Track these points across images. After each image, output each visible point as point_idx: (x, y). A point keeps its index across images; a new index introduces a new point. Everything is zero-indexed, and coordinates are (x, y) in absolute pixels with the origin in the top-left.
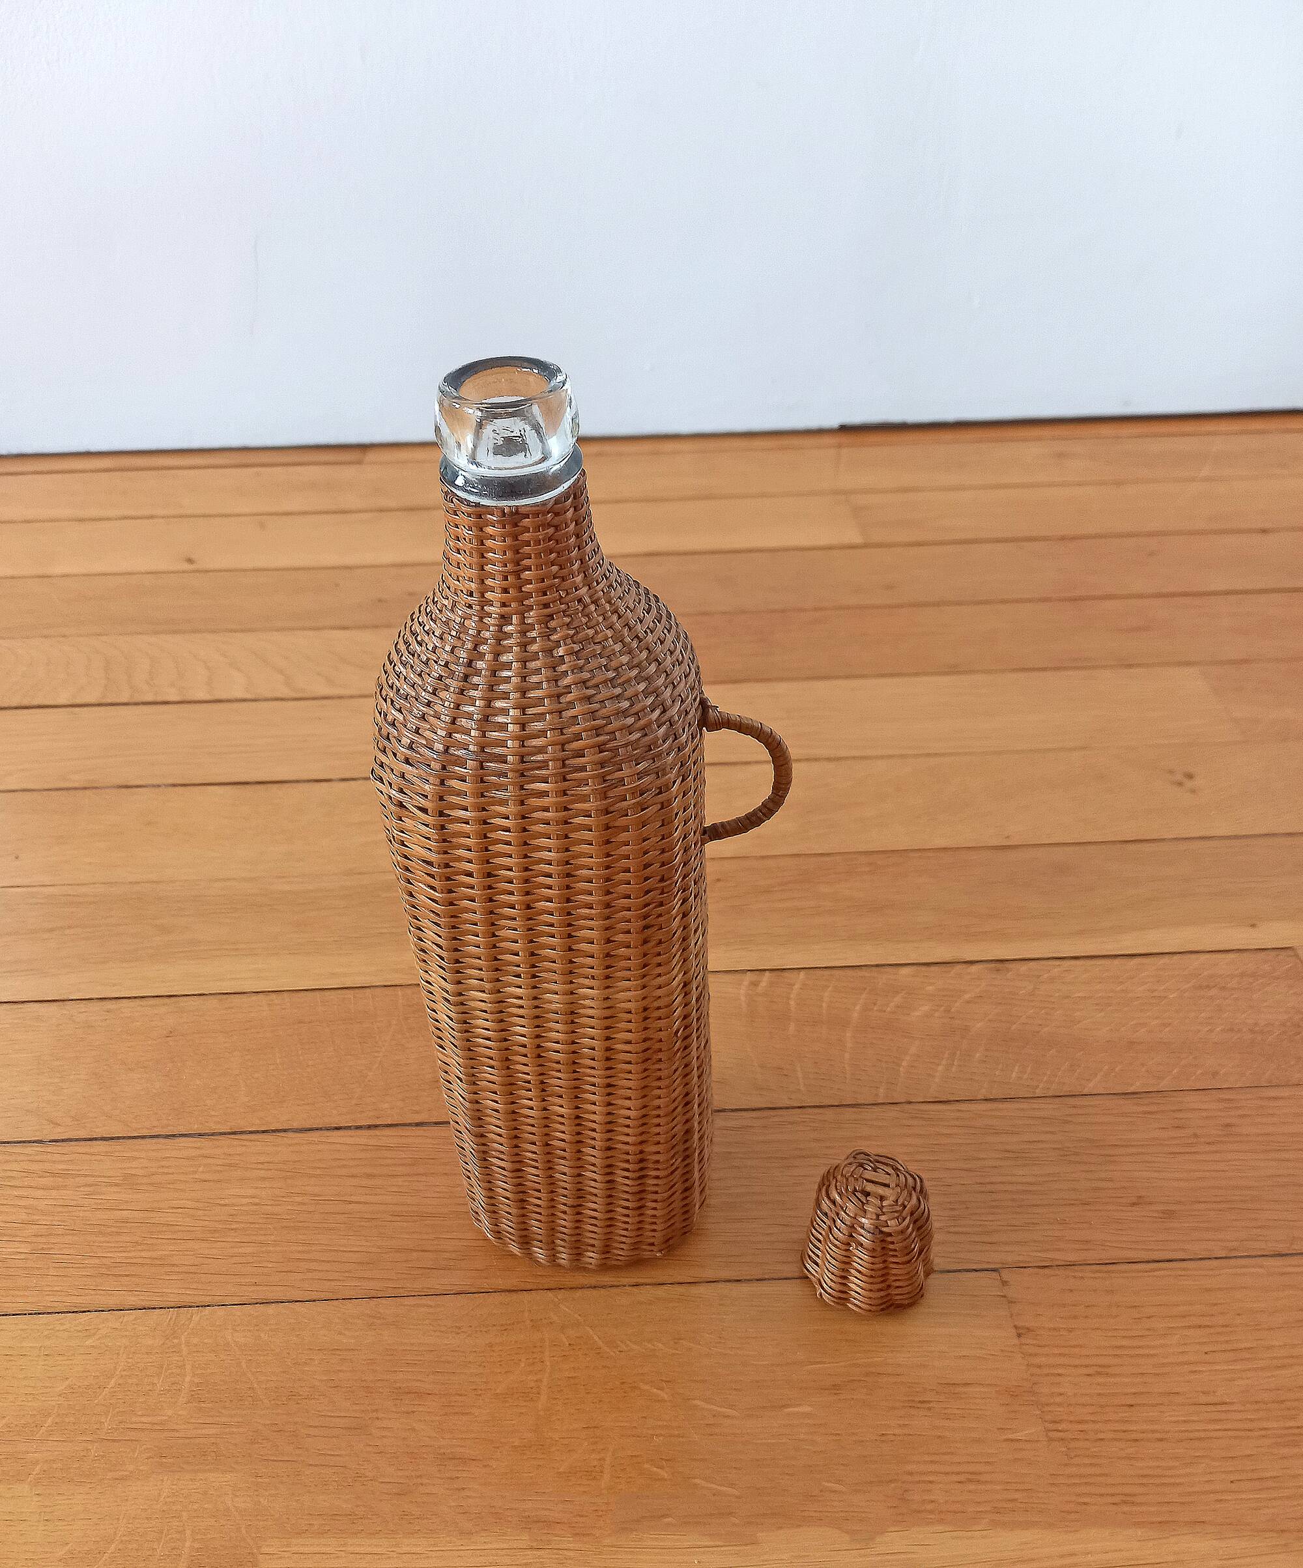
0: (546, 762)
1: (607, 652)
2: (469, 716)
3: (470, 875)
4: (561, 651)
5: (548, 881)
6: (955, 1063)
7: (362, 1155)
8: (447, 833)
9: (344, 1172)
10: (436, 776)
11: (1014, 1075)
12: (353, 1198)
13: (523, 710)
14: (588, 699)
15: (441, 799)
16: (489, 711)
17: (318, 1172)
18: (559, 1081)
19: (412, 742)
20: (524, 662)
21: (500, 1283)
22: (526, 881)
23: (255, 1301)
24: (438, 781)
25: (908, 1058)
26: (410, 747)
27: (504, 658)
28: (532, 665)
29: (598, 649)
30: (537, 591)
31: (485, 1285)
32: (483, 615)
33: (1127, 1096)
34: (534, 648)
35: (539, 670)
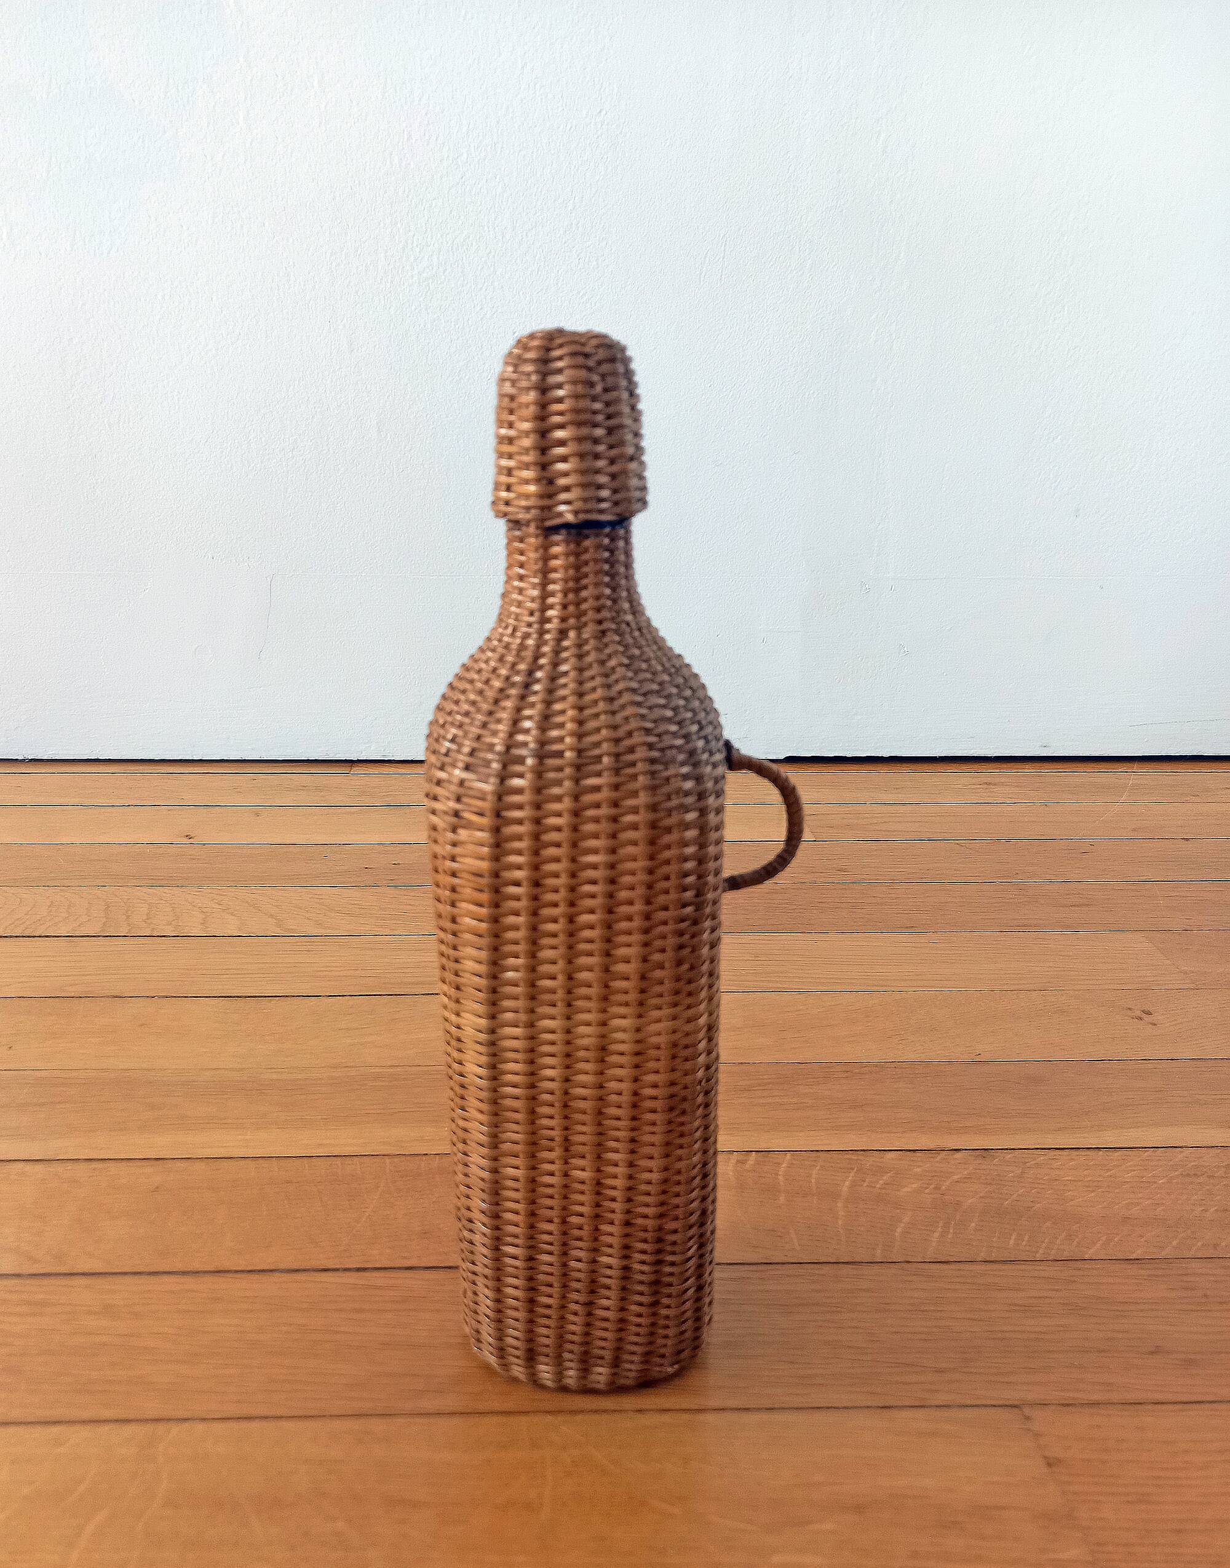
0: (600, 757)
2: (530, 718)
3: (519, 884)
4: (612, 663)
5: (593, 888)
6: (951, 1231)
7: (351, 1292)
8: (501, 836)
10: (497, 776)
11: (1011, 1242)
13: (581, 709)
14: (639, 704)
15: (500, 799)
16: (548, 713)
17: (306, 1306)
18: (583, 1136)
19: (473, 750)
20: (581, 670)
21: (497, 1405)
22: (572, 890)
24: (498, 781)
25: (902, 1225)
26: (471, 755)
28: (588, 674)
29: (644, 666)
30: (593, 609)
31: (480, 1407)
32: (542, 632)
33: (1129, 1262)
34: (589, 659)
35: (593, 678)
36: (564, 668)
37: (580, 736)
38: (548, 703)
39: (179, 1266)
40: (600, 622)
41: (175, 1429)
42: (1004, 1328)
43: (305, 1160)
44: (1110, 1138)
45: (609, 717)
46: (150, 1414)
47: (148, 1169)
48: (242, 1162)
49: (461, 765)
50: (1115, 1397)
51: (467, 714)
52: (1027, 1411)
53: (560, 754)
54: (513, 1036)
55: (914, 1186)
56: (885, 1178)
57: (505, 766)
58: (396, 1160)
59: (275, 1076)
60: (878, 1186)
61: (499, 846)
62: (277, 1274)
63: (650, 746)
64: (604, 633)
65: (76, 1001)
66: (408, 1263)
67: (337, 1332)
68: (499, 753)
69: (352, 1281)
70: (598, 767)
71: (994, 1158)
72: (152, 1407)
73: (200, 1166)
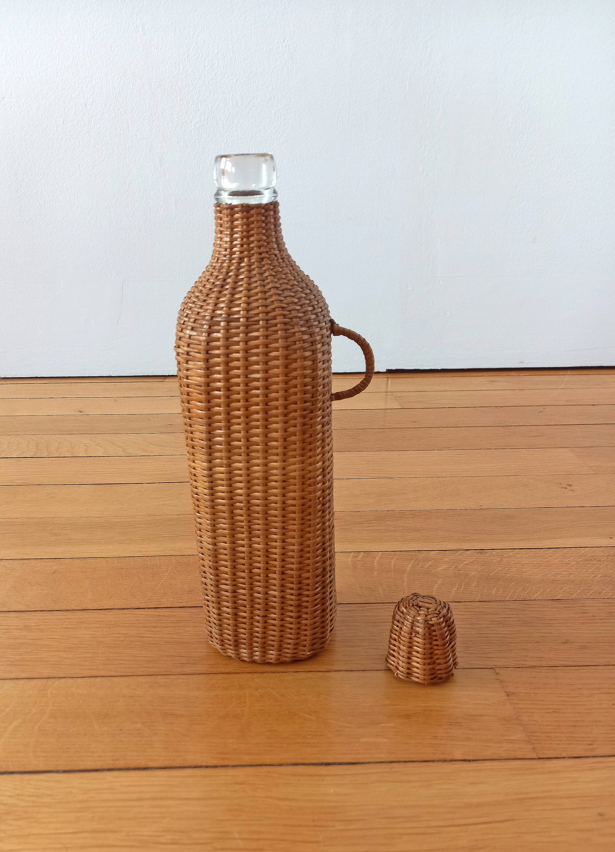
0: (258, 321)
2: (223, 302)
4: (266, 274)
7: (151, 619)
9: (141, 625)
11: (494, 592)
12: (146, 636)
13: (249, 297)
17: (128, 625)
18: (258, 526)
20: (250, 278)
21: (223, 670)
23: (90, 676)
25: (438, 585)
28: (253, 280)
29: (283, 276)
30: (257, 247)
31: (214, 670)
34: (254, 272)
35: (256, 281)
36: (241, 277)
37: (248, 311)
38: (233, 295)
40: (260, 254)
41: (57, 682)
45: (264, 301)
46: (45, 675)
47: (51, 562)
49: (190, 328)
50: (544, 663)
51: (194, 302)
52: (497, 670)
53: (238, 320)
57: (210, 327)
60: (426, 567)
61: (209, 369)
62: (114, 611)
63: (284, 316)
64: (262, 259)
68: (207, 320)
69: (152, 613)
70: (257, 326)
71: (487, 553)
72: (47, 672)
73: (78, 561)
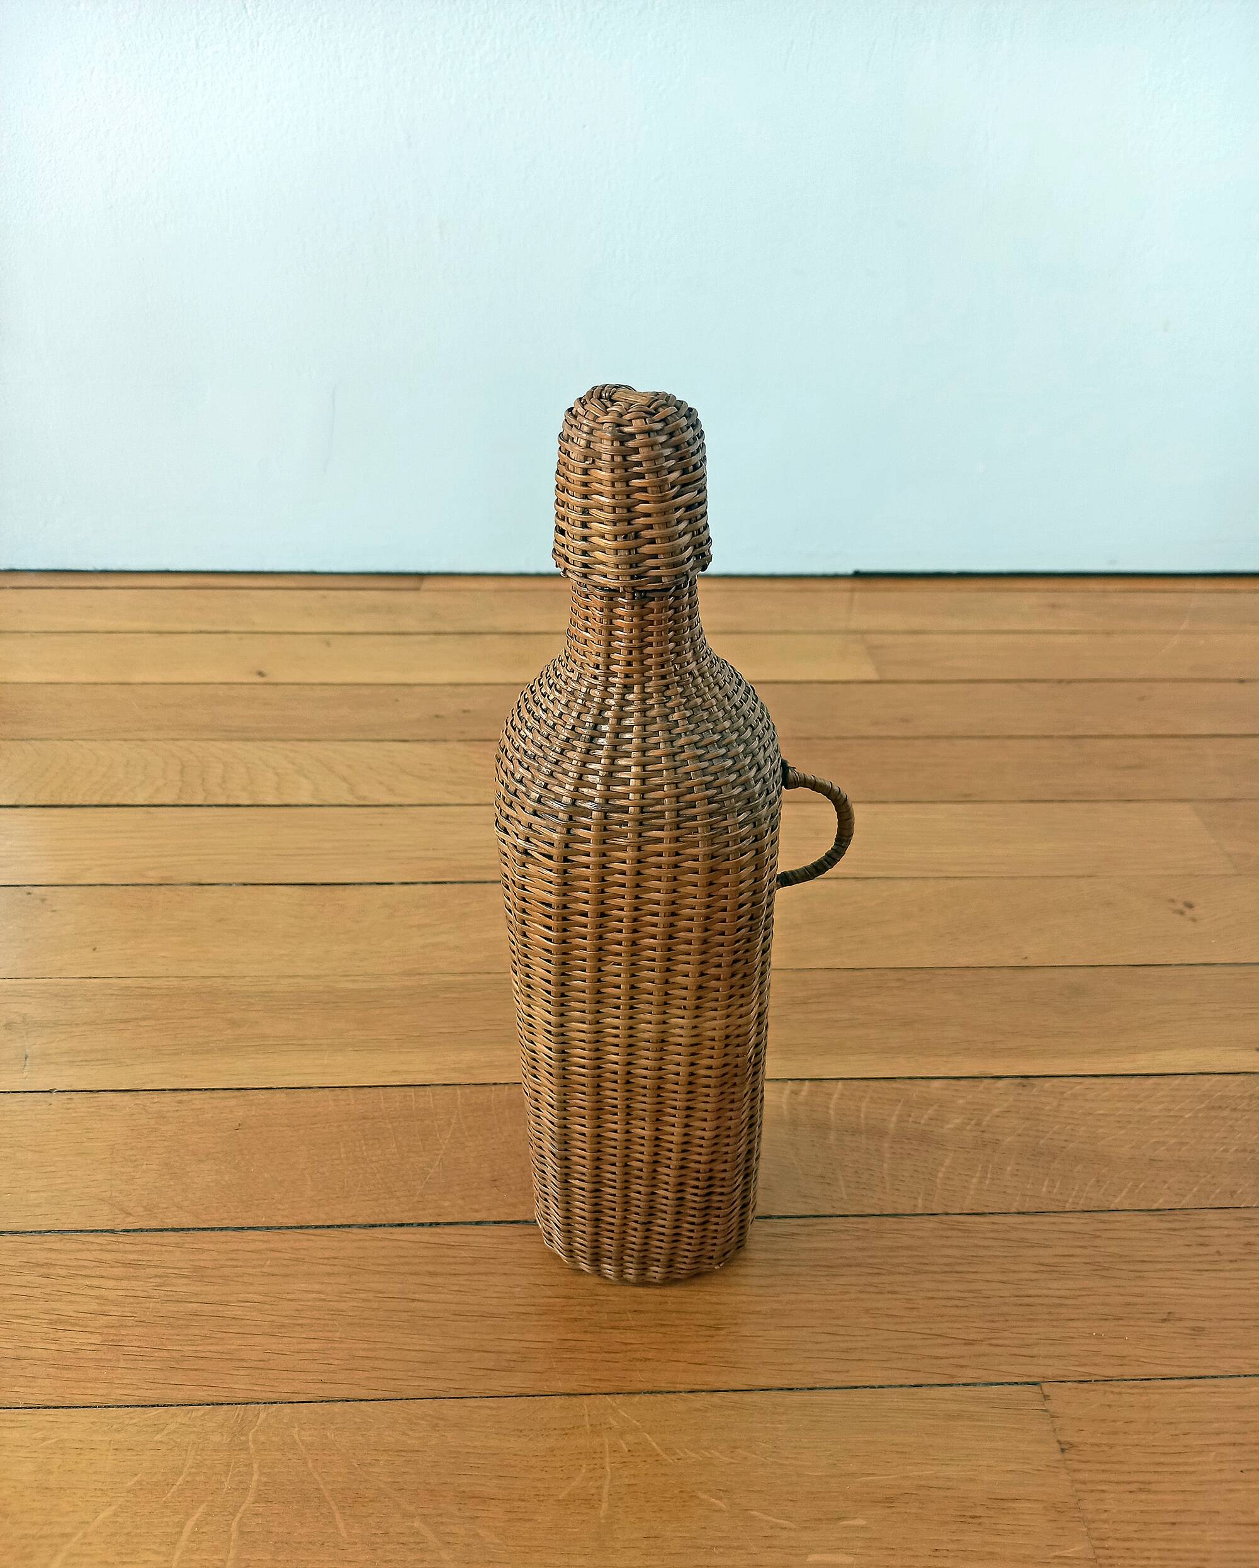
0: (663, 812)
1: (713, 718)
2: (595, 773)
3: (585, 915)
5: (655, 919)
6: (989, 1176)
8: (568, 877)
10: (564, 826)
11: (1044, 1190)
13: (644, 766)
14: (700, 758)
15: (567, 846)
16: (613, 768)
19: (541, 797)
22: (635, 920)
24: (565, 830)
25: (942, 1169)
26: (539, 801)
27: (627, 722)
29: (705, 715)
30: (657, 664)
32: (607, 685)
33: (1151, 1213)
35: (656, 733)
37: (643, 793)
38: (613, 759)
39: (263, 1221)
40: (664, 676)
41: (264, 1412)
42: (1031, 1292)
43: (381, 1090)
44: (1143, 1063)
45: (672, 773)
46: (241, 1396)
47: (232, 1100)
48: (321, 1092)
49: (529, 808)
50: (1128, 1371)
52: (1047, 1388)
53: (624, 809)
54: (579, 1029)
55: (957, 1121)
56: (929, 1112)
57: (571, 817)
58: (467, 1090)
59: (351, 986)
60: (923, 1122)
61: (566, 884)
62: (355, 1230)
63: (710, 799)
65: (155, 889)
66: (478, 1217)
67: (413, 1300)
68: (566, 804)
69: (426, 1238)
70: (660, 821)
71: (1033, 1086)
72: (241, 1387)
73: (281, 1096)
